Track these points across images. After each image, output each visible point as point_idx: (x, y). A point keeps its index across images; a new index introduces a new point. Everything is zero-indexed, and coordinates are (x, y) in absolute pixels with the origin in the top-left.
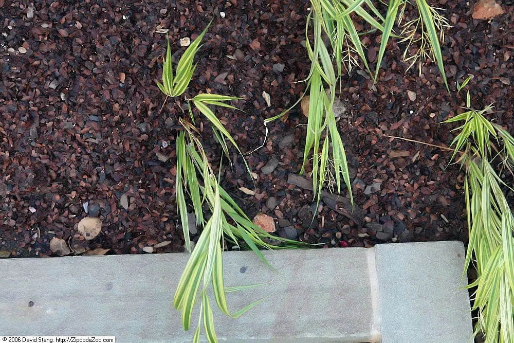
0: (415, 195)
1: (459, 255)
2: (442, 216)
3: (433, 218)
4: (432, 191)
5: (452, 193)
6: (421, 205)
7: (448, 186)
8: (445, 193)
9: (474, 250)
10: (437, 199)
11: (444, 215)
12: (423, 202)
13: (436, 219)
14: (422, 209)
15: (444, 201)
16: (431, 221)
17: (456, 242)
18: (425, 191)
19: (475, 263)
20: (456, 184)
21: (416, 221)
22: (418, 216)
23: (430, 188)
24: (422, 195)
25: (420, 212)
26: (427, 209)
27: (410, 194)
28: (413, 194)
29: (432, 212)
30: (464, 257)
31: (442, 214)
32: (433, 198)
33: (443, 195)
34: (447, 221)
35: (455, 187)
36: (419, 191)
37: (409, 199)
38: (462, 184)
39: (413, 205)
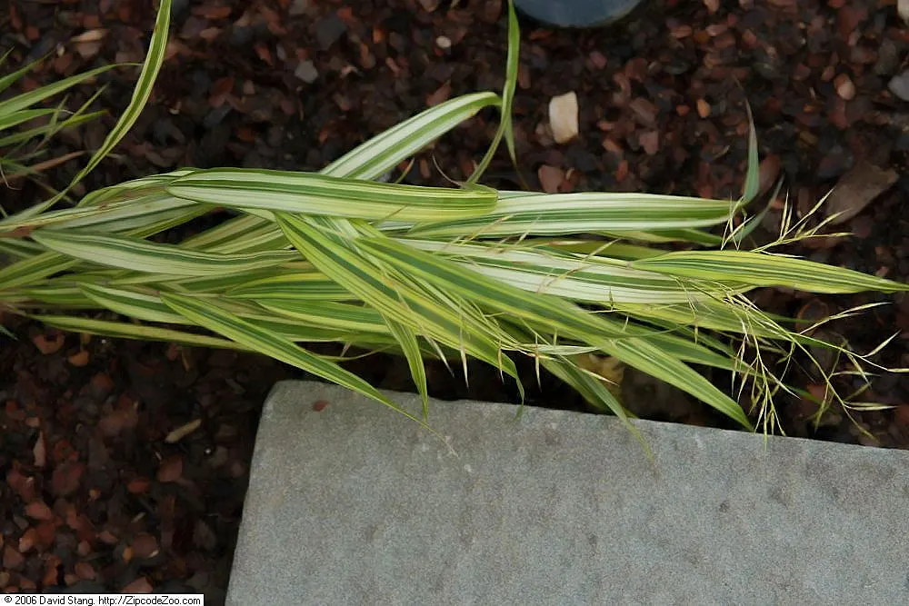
0: (73, 521)
1: (318, 406)
2: (173, 437)
3: (172, 473)
4: (74, 457)
5: (99, 383)
6: (114, 508)
7: (68, 394)
8: (92, 408)
9: (298, 343)
10: (108, 442)
11: (170, 430)
12: (105, 497)
13: (180, 464)
14: (132, 506)
15: (117, 421)
16: (182, 481)
17: (269, 406)
18: (67, 480)
19: (354, 350)
20: (67, 364)
21: (167, 538)
22: (152, 529)
23: (63, 460)
24: (79, 495)
25: (140, 516)
26: (136, 486)
27: (64, 540)
28: (65, 529)
29: (153, 472)
30: (330, 391)
31: (165, 436)
32: (99, 457)
33: (97, 417)
34: (196, 423)
35: (80, 369)
36: (60, 502)
37: (83, 548)
38: (73, 340)
39: (107, 537)
